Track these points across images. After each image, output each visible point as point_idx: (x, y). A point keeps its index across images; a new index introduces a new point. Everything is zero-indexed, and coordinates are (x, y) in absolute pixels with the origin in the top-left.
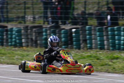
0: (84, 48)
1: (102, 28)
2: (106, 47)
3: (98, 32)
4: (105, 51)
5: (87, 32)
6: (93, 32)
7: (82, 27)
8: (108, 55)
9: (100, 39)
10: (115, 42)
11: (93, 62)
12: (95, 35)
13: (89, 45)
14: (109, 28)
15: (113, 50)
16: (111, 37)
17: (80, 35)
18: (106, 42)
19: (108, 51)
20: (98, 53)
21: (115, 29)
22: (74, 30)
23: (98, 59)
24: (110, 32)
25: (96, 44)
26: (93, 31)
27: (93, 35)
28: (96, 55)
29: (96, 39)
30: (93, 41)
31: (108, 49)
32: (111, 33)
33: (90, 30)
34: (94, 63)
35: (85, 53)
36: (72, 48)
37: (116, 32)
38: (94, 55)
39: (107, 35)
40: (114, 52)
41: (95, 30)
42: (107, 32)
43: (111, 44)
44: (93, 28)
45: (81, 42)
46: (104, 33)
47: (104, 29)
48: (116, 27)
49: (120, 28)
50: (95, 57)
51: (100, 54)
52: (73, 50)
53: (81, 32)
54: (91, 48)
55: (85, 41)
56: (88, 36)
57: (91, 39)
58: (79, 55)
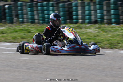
0: (17, 22)
1: (32, 4)
2: (36, 21)
3: (29, 7)
4: (36, 25)
5: (19, 7)
6: (24, 8)
7: (14, 4)
8: (39, 28)
9: (31, 13)
10: (44, 16)
11: (24, 35)
12: (26, 10)
13: (21, 20)
14: (39, 4)
15: (43, 23)
16: (41, 12)
17: (12, 11)
18: (36, 17)
19: (38, 24)
20: (29, 27)
21: (45, 5)
22: (7, 6)
23: (29, 32)
24: (39, 8)
25: (28, 18)
26: (25, 6)
27: (25, 11)
28: (27, 29)
29: (27, 14)
30: (25, 15)
31: (39, 23)
32: (41, 9)
33: (22, 6)
34: (26, 36)
35: (18, 27)
36: (5, 23)
37: (45, 7)
38: (26, 28)
39: (37, 11)
40: (44, 25)
41: (26, 6)
42: (37, 7)
43: (41, 18)
44: (24, 4)
45: (14, 17)
46: (35, 9)
47: (34, 5)
48: (45, 3)
49: (48, 3)
50: (26, 30)
51: (31, 27)
52: (6, 25)
53: (13, 7)
54: (23, 22)
55: (17, 16)
56: (20, 12)
57: (22, 14)
58: (12, 28)
